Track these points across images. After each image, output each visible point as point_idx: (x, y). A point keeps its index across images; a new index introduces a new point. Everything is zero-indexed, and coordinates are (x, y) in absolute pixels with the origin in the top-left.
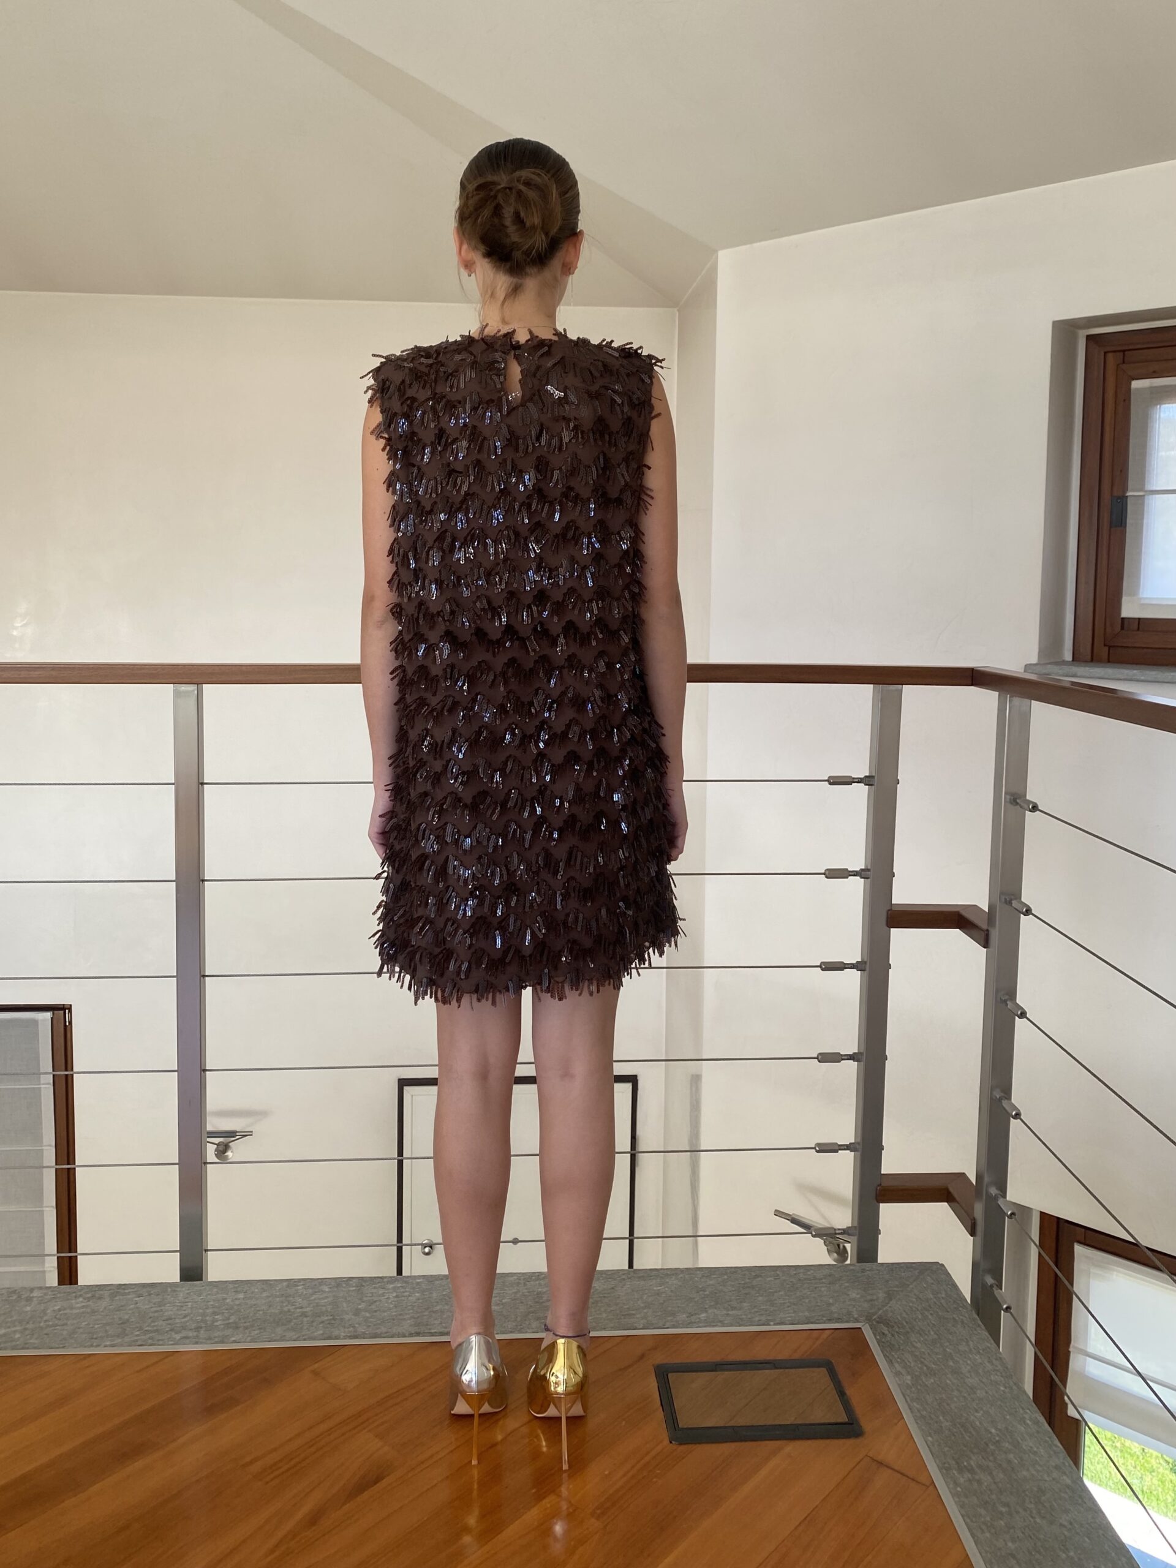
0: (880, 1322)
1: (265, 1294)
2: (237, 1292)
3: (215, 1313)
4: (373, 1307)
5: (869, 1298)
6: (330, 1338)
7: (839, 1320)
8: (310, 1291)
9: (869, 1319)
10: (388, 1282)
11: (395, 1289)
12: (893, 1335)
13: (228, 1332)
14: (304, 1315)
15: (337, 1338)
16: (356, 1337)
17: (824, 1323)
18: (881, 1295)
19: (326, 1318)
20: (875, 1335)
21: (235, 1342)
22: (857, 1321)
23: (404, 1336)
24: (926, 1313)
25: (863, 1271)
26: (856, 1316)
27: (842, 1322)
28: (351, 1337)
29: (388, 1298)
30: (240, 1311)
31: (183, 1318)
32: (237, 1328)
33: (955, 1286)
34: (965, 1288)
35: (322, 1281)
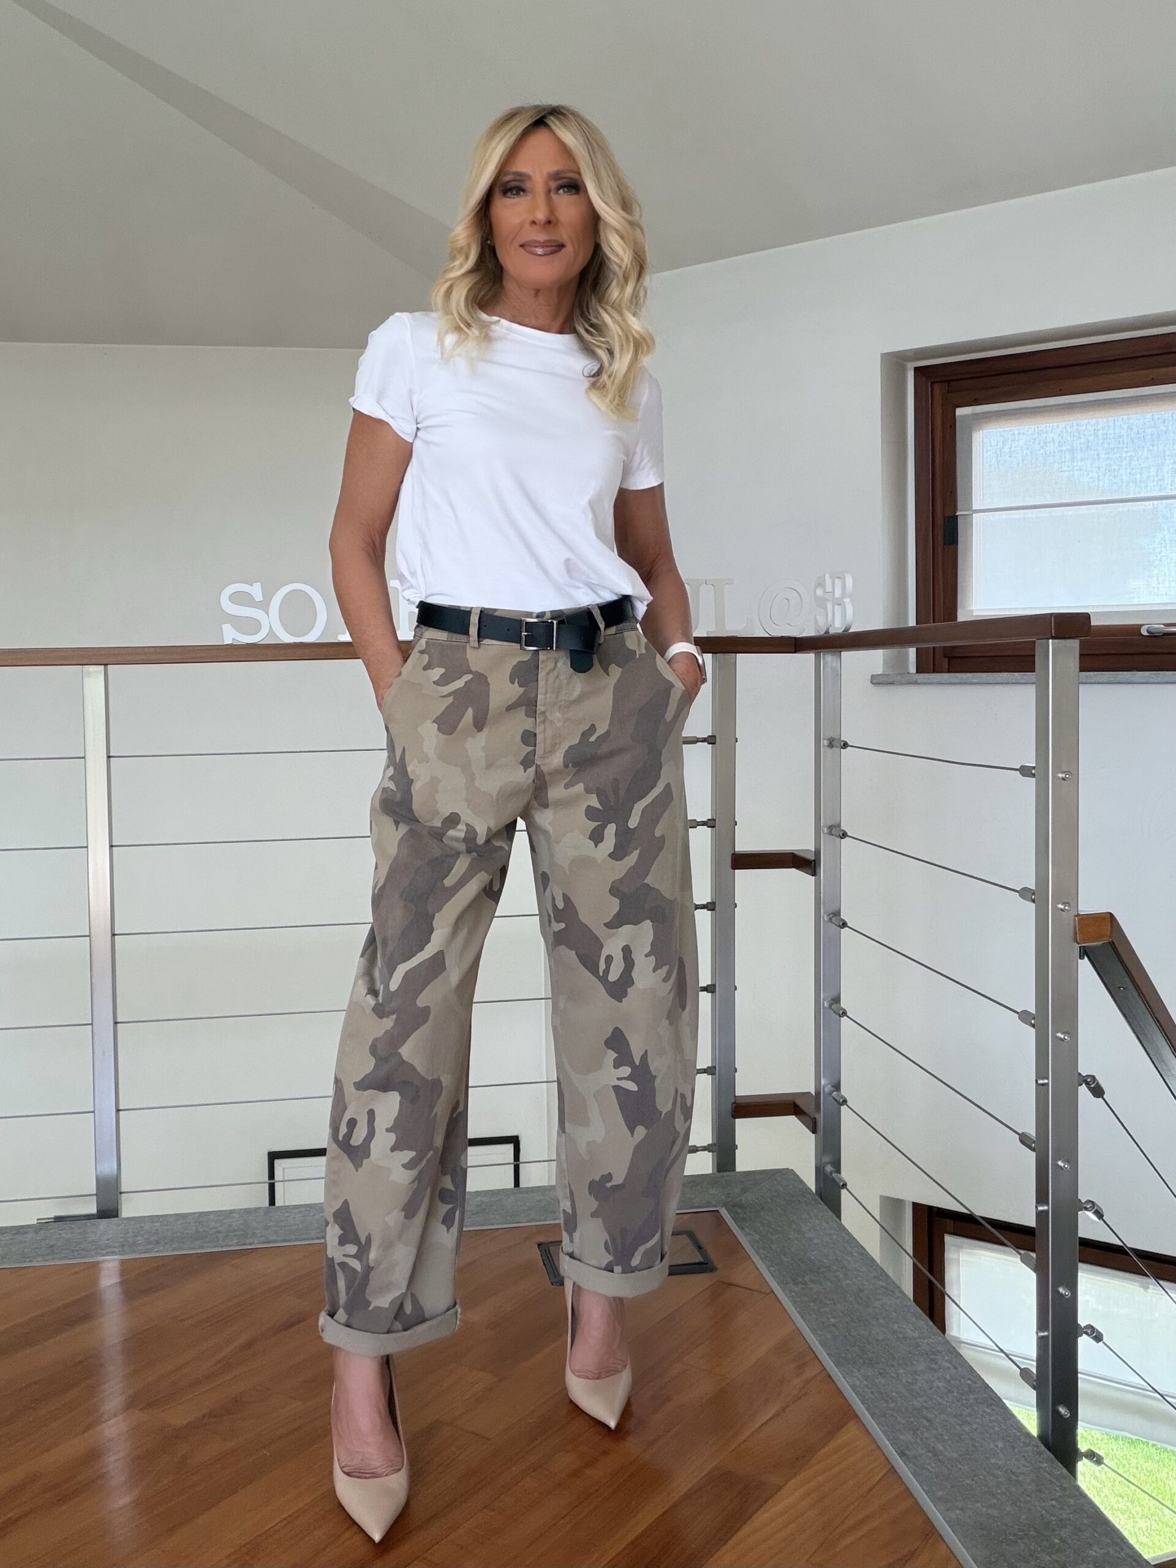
0: (735, 1208)
1: (179, 1222)
2: (156, 1222)
3: (136, 1237)
4: (282, 1224)
5: (726, 1193)
6: (244, 1244)
7: (698, 1207)
8: (221, 1218)
9: (725, 1205)
10: (293, 1209)
11: (300, 1212)
12: (745, 1213)
13: (151, 1246)
14: (219, 1232)
15: (250, 1244)
16: (269, 1242)
17: (687, 1209)
18: (737, 1190)
19: (237, 1233)
20: (730, 1214)
21: (157, 1251)
22: (715, 1206)
23: (313, 1239)
24: (774, 1198)
25: (723, 1176)
26: (714, 1203)
27: (702, 1207)
28: (264, 1243)
29: (295, 1218)
30: (158, 1233)
31: (108, 1240)
32: (158, 1242)
33: (801, 1181)
34: (811, 1183)
35: (232, 1212)
